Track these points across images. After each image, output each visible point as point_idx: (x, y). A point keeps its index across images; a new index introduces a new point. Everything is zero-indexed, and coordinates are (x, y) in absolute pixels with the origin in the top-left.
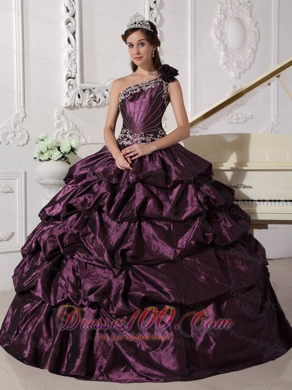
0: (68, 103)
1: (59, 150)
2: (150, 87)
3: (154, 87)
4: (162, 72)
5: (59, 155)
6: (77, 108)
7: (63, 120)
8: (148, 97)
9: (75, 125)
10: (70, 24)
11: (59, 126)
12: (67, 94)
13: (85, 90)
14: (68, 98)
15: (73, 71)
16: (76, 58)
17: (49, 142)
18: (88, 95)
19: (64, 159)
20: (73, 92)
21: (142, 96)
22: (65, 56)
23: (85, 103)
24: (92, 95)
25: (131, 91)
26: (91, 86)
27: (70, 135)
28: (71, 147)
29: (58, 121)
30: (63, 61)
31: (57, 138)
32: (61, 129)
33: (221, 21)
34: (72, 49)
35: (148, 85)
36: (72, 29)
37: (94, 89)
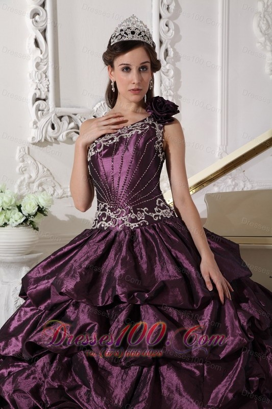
0: (36, 137)
1: (20, 211)
2: (134, 132)
3: (140, 132)
4: (152, 109)
5: (20, 219)
6: (51, 144)
7: (29, 162)
8: (131, 148)
9: (48, 170)
10: (37, 17)
11: (23, 172)
12: (35, 123)
13: (62, 117)
14: (36, 130)
15: (44, 90)
16: (47, 69)
17: (6, 199)
18: (66, 124)
19: (28, 223)
20: (43, 121)
21: (122, 148)
22: (31, 67)
23: (62, 137)
24: (72, 125)
25: (104, 142)
26: (70, 111)
27: (40, 185)
28: (38, 205)
29: (21, 164)
30: (28, 75)
31: (20, 190)
32: (26, 176)
33: (268, 6)
34: (41, 56)
35: (132, 130)
36: (41, 25)
37: (75, 115)
